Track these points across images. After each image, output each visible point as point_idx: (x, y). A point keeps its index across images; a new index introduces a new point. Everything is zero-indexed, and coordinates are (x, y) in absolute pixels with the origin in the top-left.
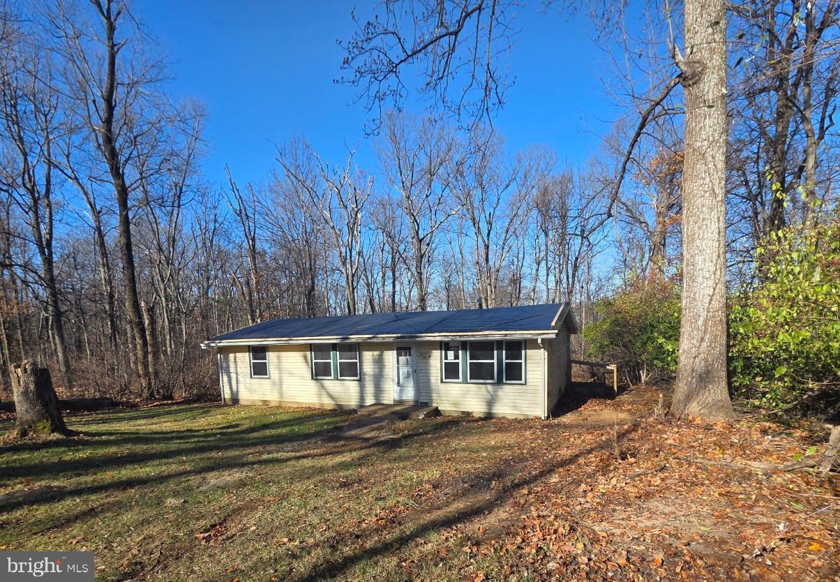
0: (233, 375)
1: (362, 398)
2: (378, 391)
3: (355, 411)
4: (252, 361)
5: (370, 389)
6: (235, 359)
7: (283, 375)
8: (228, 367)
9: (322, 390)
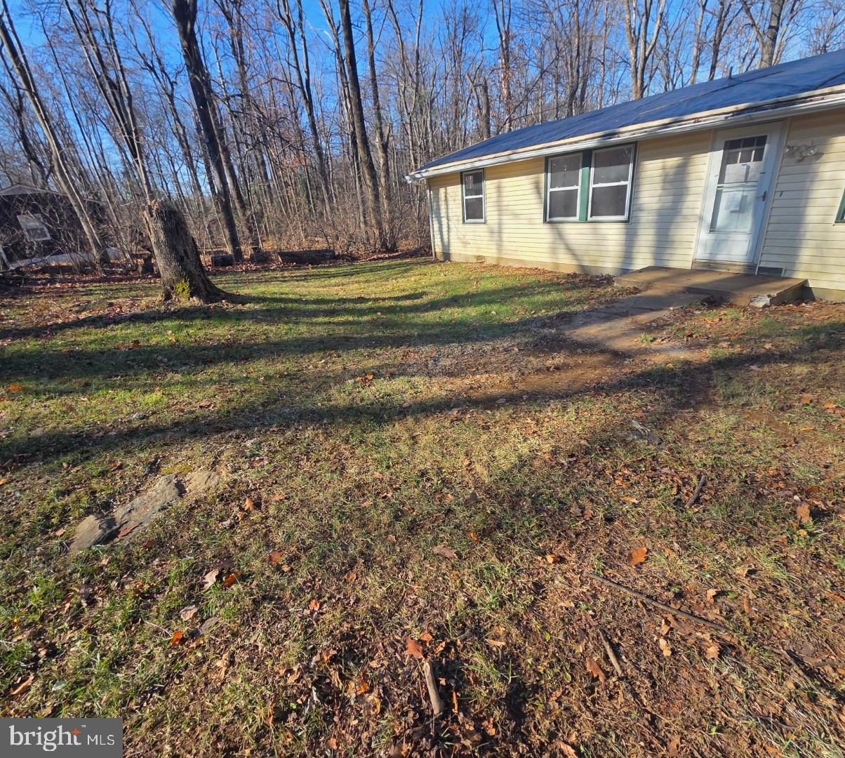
0: (444, 221)
1: (628, 255)
2: (664, 242)
3: (609, 280)
4: (465, 198)
5: (646, 237)
6: (446, 196)
7: (504, 217)
8: (439, 209)
9: (558, 241)
